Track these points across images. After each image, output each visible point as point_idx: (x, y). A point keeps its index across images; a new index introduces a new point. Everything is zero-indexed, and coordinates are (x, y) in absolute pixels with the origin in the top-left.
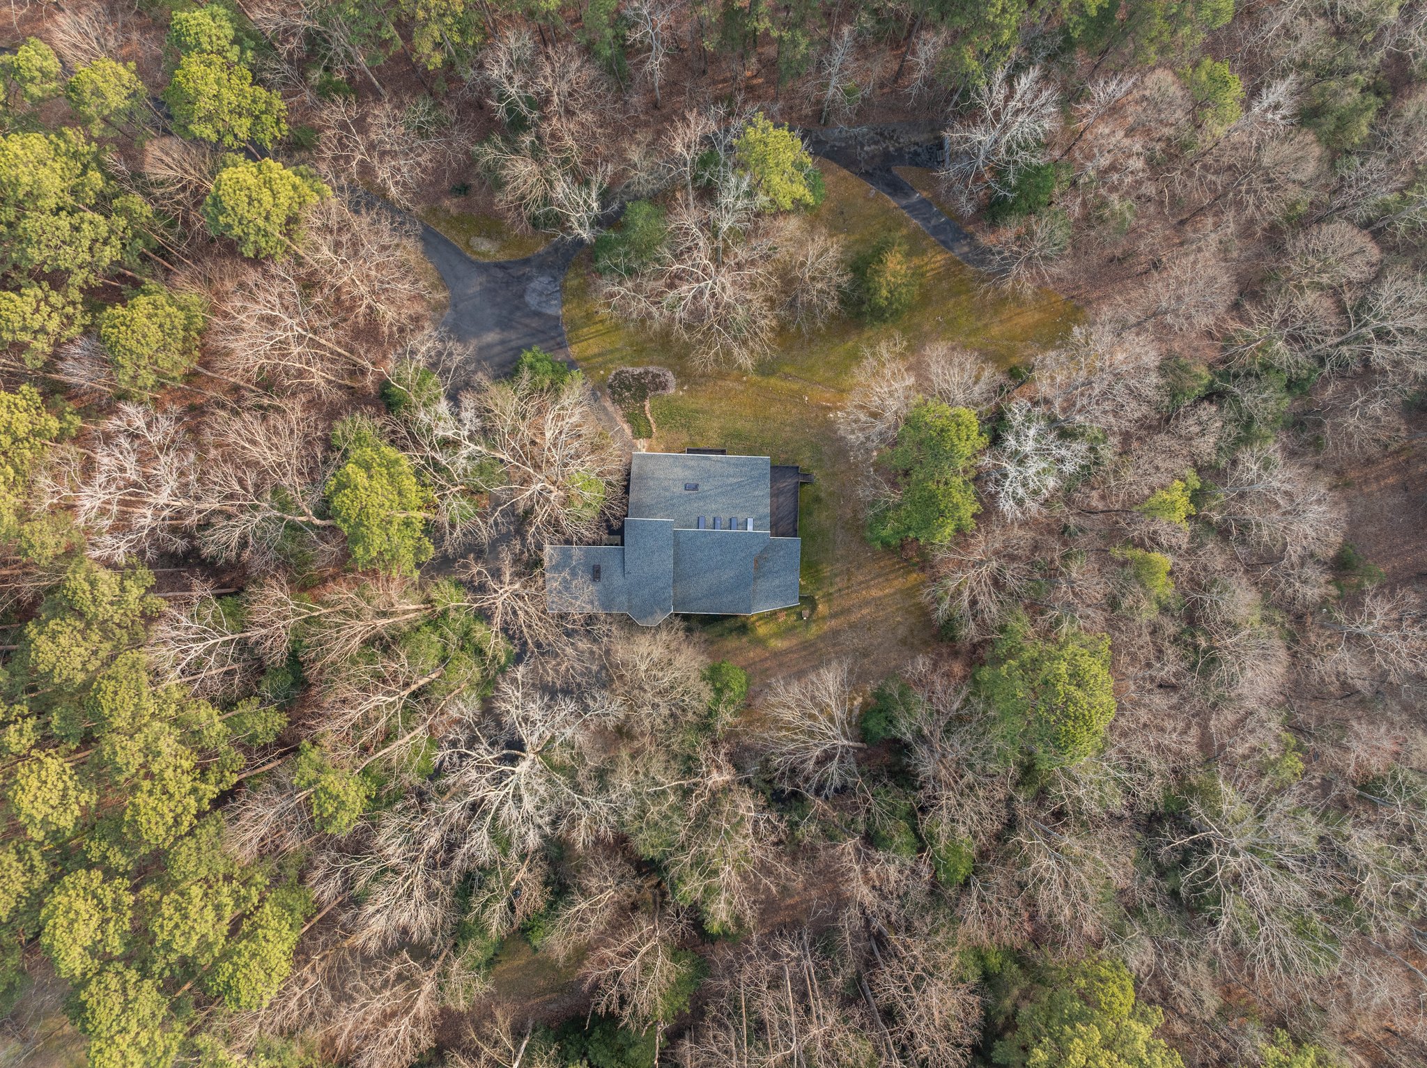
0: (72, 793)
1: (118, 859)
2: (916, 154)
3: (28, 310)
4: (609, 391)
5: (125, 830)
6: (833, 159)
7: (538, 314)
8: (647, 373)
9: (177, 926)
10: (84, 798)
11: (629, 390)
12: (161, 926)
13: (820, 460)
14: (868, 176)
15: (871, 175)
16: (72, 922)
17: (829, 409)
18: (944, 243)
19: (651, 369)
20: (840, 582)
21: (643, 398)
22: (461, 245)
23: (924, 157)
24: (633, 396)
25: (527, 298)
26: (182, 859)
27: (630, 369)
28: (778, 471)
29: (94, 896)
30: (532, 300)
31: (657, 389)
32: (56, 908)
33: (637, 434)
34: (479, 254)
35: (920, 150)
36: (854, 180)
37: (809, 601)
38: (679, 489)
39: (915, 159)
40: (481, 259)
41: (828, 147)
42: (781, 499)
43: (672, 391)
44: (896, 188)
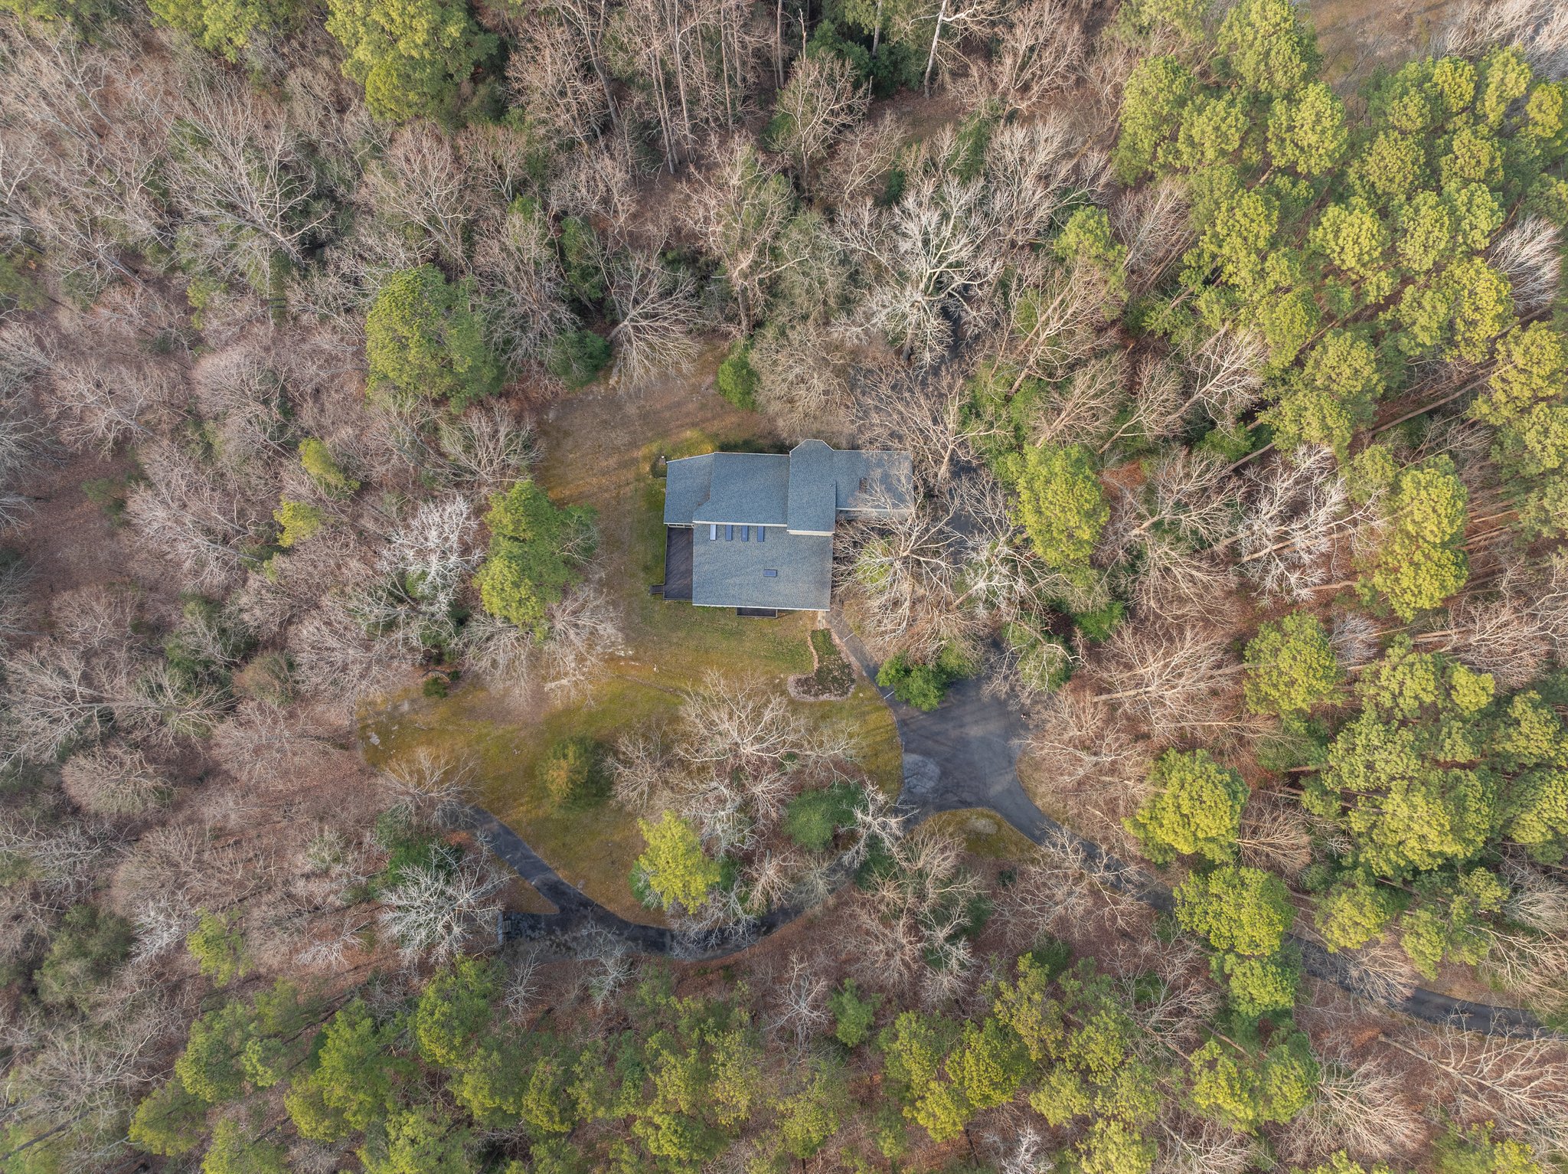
0: (1330, 236)
1: (1283, 182)
2: (533, 928)
3: (1408, 682)
4: (855, 676)
5: (1277, 203)
6: (622, 921)
7: (927, 753)
8: (816, 695)
9: (1224, 120)
10: (1320, 233)
11: (834, 678)
12: (1237, 120)
13: (643, 609)
14: (586, 903)
15: (581, 904)
16: (1318, 121)
17: (632, 658)
18: (508, 832)
19: (812, 699)
20: (628, 490)
21: (819, 671)
22: (1006, 825)
23: (524, 925)
24: (830, 671)
25: (937, 771)
26: (1225, 180)
27: (833, 698)
28: (686, 594)
29: (1302, 149)
30: (932, 769)
31: (806, 679)
32: (1334, 136)
33: (826, 635)
34: (988, 816)
35: (529, 932)
36: (601, 900)
37: (658, 473)
38: (785, 571)
39: (535, 921)
40: (986, 811)
41: (626, 933)
42: (683, 568)
43: (792, 678)
44: (555, 890)
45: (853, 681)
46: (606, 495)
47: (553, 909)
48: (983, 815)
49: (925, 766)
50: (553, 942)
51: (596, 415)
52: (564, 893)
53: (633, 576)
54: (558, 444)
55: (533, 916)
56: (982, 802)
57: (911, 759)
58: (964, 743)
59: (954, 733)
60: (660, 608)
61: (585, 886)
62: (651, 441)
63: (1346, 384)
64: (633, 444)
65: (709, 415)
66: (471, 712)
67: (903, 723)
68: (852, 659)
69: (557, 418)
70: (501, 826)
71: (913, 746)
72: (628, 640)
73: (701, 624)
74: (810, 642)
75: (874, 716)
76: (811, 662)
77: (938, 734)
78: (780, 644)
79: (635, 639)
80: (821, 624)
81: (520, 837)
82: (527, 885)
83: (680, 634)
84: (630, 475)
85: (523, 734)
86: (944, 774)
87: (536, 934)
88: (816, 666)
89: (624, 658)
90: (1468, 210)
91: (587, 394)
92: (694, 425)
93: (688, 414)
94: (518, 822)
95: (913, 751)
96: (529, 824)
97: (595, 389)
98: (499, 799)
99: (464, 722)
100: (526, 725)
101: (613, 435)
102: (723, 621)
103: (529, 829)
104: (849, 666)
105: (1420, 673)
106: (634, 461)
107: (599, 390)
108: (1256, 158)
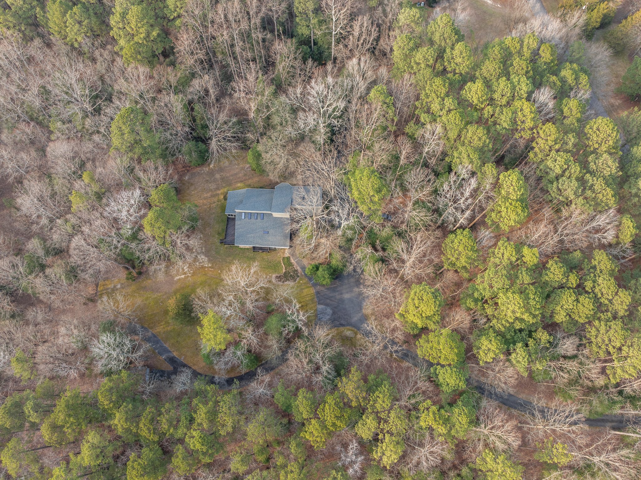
0: (468, 92)
2: (161, 376)
3: (505, 253)
5: (448, 81)
6: (198, 373)
7: (327, 305)
8: (283, 282)
10: (464, 92)
11: (291, 275)
12: (432, 54)
13: (216, 249)
14: (184, 366)
15: (182, 366)
16: (461, 54)
17: (210, 267)
18: (155, 336)
20: (214, 205)
21: (285, 273)
24: (290, 273)
25: (331, 312)
27: (290, 283)
28: (233, 242)
30: (329, 311)
31: (280, 276)
34: (351, 330)
36: (191, 365)
38: (271, 231)
39: (163, 373)
40: (350, 328)
42: (232, 232)
43: (274, 276)
44: (172, 360)
45: (298, 276)
46: (205, 207)
47: (171, 368)
48: (349, 330)
49: (326, 310)
50: (170, 382)
51: (204, 178)
52: (176, 361)
53: (214, 236)
54: (188, 188)
55: (162, 371)
56: (349, 324)
57: (320, 307)
58: (342, 301)
59: (338, 297)
60: (223, 248)
61: (185, 358)
62: (224, 187)
63: (477, 143)
64: (218, 189)
65: (247, 178)
66: (145, 288)
67: (318, 293)
68: (298, 268)
69: (189, 179)
70: (152, 334)
71: (322, 302)
72: (209, 261)
73: (239, 254)
74: (282, 262)
75: (306, 290)
76: (282, 270)
77: (332, 297)
78: (270, 262)
79: (212, 260)
80: (287, 255)
81: (160, 338)
82: (161, 358)
83: (230, 258)
84: (215, 199)
85: (164, 297)
86: (334, 313)
87: (163, 379)
88: (284, 271)
89: (207, 267)
90: (518, 84)
91: (201, 171)
92: (241, 182)
93: (239, 178)
94: (159, 332)
95: (322, 304)
96: (164, 333)
97: (204, 169)
98: (152, 323)
99: (142, 292)
100: (166, 293)
101: (210, 185)
102: (248, 254)
103: (164, 335)
104: (297, 271)
105: (509, 248)
106: (217, 195)
107: (206, 169)
108: (441, 68)
